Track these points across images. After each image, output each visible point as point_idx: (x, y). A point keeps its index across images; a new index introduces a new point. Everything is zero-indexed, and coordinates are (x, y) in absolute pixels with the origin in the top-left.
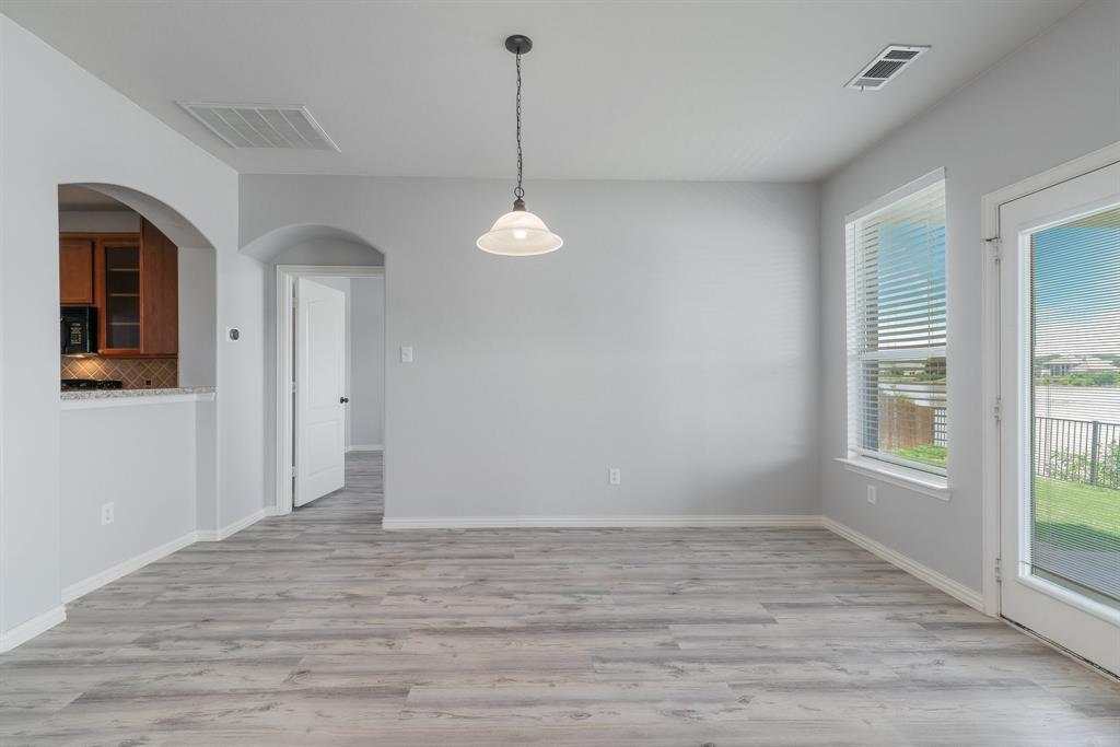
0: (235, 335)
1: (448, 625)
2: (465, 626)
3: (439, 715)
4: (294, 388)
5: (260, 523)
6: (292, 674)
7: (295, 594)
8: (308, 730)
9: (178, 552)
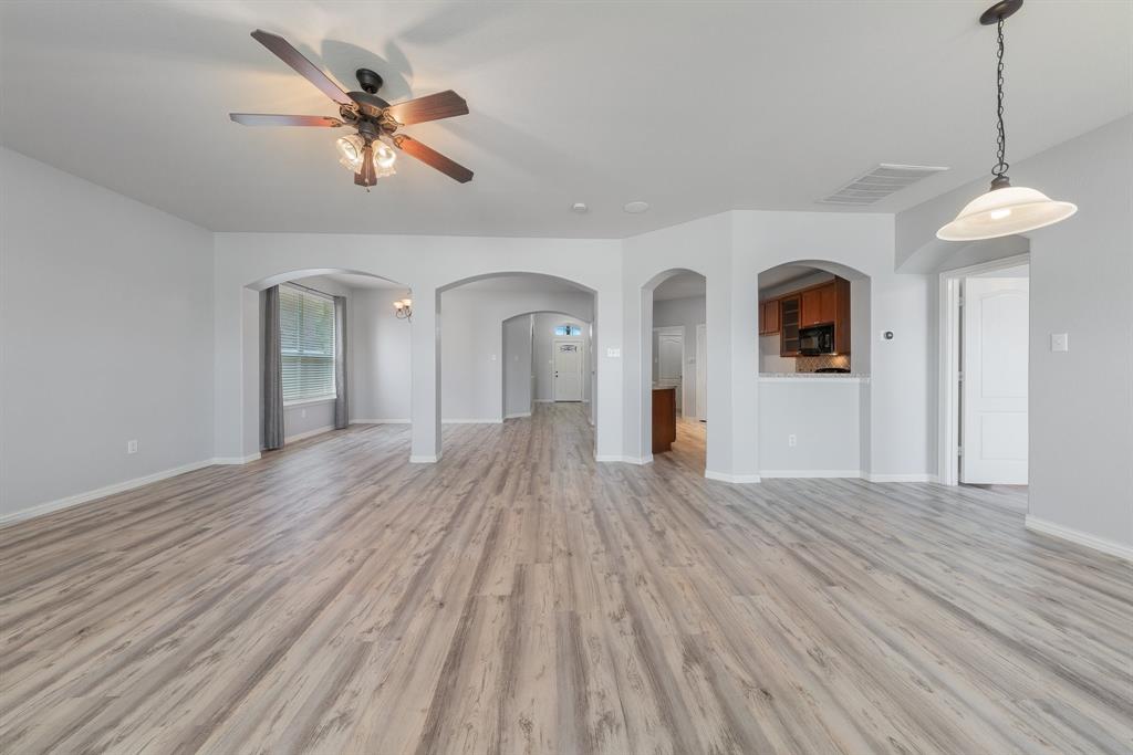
0: (889, 336)
1: (933, 591)
2: (951, 601)
3: (830, 602)
4: (960, 377)
5: (916, 484)
6: (798, 544)
7: (863, 522)
8: (769, 560)
9: (842, 479)
